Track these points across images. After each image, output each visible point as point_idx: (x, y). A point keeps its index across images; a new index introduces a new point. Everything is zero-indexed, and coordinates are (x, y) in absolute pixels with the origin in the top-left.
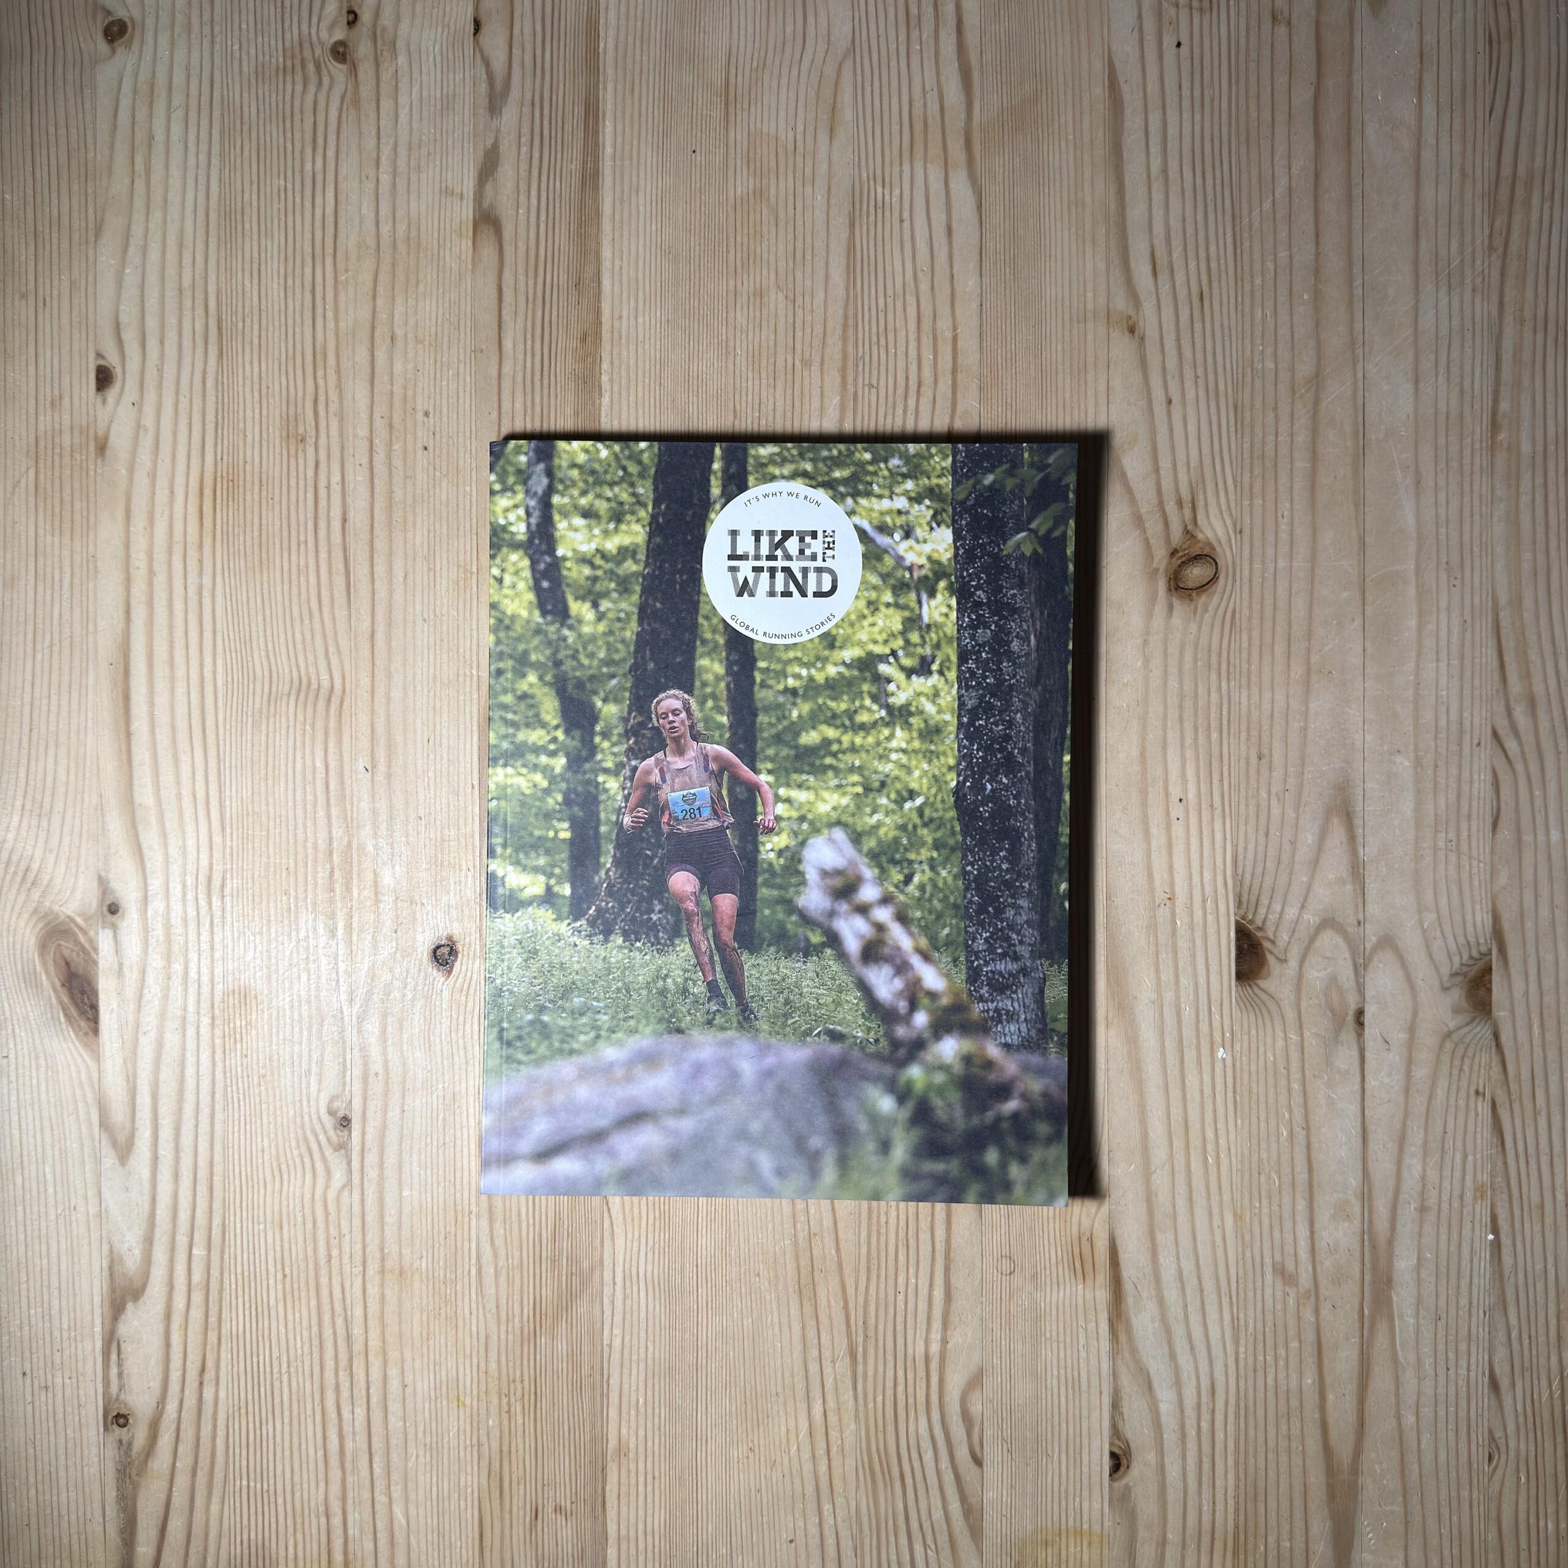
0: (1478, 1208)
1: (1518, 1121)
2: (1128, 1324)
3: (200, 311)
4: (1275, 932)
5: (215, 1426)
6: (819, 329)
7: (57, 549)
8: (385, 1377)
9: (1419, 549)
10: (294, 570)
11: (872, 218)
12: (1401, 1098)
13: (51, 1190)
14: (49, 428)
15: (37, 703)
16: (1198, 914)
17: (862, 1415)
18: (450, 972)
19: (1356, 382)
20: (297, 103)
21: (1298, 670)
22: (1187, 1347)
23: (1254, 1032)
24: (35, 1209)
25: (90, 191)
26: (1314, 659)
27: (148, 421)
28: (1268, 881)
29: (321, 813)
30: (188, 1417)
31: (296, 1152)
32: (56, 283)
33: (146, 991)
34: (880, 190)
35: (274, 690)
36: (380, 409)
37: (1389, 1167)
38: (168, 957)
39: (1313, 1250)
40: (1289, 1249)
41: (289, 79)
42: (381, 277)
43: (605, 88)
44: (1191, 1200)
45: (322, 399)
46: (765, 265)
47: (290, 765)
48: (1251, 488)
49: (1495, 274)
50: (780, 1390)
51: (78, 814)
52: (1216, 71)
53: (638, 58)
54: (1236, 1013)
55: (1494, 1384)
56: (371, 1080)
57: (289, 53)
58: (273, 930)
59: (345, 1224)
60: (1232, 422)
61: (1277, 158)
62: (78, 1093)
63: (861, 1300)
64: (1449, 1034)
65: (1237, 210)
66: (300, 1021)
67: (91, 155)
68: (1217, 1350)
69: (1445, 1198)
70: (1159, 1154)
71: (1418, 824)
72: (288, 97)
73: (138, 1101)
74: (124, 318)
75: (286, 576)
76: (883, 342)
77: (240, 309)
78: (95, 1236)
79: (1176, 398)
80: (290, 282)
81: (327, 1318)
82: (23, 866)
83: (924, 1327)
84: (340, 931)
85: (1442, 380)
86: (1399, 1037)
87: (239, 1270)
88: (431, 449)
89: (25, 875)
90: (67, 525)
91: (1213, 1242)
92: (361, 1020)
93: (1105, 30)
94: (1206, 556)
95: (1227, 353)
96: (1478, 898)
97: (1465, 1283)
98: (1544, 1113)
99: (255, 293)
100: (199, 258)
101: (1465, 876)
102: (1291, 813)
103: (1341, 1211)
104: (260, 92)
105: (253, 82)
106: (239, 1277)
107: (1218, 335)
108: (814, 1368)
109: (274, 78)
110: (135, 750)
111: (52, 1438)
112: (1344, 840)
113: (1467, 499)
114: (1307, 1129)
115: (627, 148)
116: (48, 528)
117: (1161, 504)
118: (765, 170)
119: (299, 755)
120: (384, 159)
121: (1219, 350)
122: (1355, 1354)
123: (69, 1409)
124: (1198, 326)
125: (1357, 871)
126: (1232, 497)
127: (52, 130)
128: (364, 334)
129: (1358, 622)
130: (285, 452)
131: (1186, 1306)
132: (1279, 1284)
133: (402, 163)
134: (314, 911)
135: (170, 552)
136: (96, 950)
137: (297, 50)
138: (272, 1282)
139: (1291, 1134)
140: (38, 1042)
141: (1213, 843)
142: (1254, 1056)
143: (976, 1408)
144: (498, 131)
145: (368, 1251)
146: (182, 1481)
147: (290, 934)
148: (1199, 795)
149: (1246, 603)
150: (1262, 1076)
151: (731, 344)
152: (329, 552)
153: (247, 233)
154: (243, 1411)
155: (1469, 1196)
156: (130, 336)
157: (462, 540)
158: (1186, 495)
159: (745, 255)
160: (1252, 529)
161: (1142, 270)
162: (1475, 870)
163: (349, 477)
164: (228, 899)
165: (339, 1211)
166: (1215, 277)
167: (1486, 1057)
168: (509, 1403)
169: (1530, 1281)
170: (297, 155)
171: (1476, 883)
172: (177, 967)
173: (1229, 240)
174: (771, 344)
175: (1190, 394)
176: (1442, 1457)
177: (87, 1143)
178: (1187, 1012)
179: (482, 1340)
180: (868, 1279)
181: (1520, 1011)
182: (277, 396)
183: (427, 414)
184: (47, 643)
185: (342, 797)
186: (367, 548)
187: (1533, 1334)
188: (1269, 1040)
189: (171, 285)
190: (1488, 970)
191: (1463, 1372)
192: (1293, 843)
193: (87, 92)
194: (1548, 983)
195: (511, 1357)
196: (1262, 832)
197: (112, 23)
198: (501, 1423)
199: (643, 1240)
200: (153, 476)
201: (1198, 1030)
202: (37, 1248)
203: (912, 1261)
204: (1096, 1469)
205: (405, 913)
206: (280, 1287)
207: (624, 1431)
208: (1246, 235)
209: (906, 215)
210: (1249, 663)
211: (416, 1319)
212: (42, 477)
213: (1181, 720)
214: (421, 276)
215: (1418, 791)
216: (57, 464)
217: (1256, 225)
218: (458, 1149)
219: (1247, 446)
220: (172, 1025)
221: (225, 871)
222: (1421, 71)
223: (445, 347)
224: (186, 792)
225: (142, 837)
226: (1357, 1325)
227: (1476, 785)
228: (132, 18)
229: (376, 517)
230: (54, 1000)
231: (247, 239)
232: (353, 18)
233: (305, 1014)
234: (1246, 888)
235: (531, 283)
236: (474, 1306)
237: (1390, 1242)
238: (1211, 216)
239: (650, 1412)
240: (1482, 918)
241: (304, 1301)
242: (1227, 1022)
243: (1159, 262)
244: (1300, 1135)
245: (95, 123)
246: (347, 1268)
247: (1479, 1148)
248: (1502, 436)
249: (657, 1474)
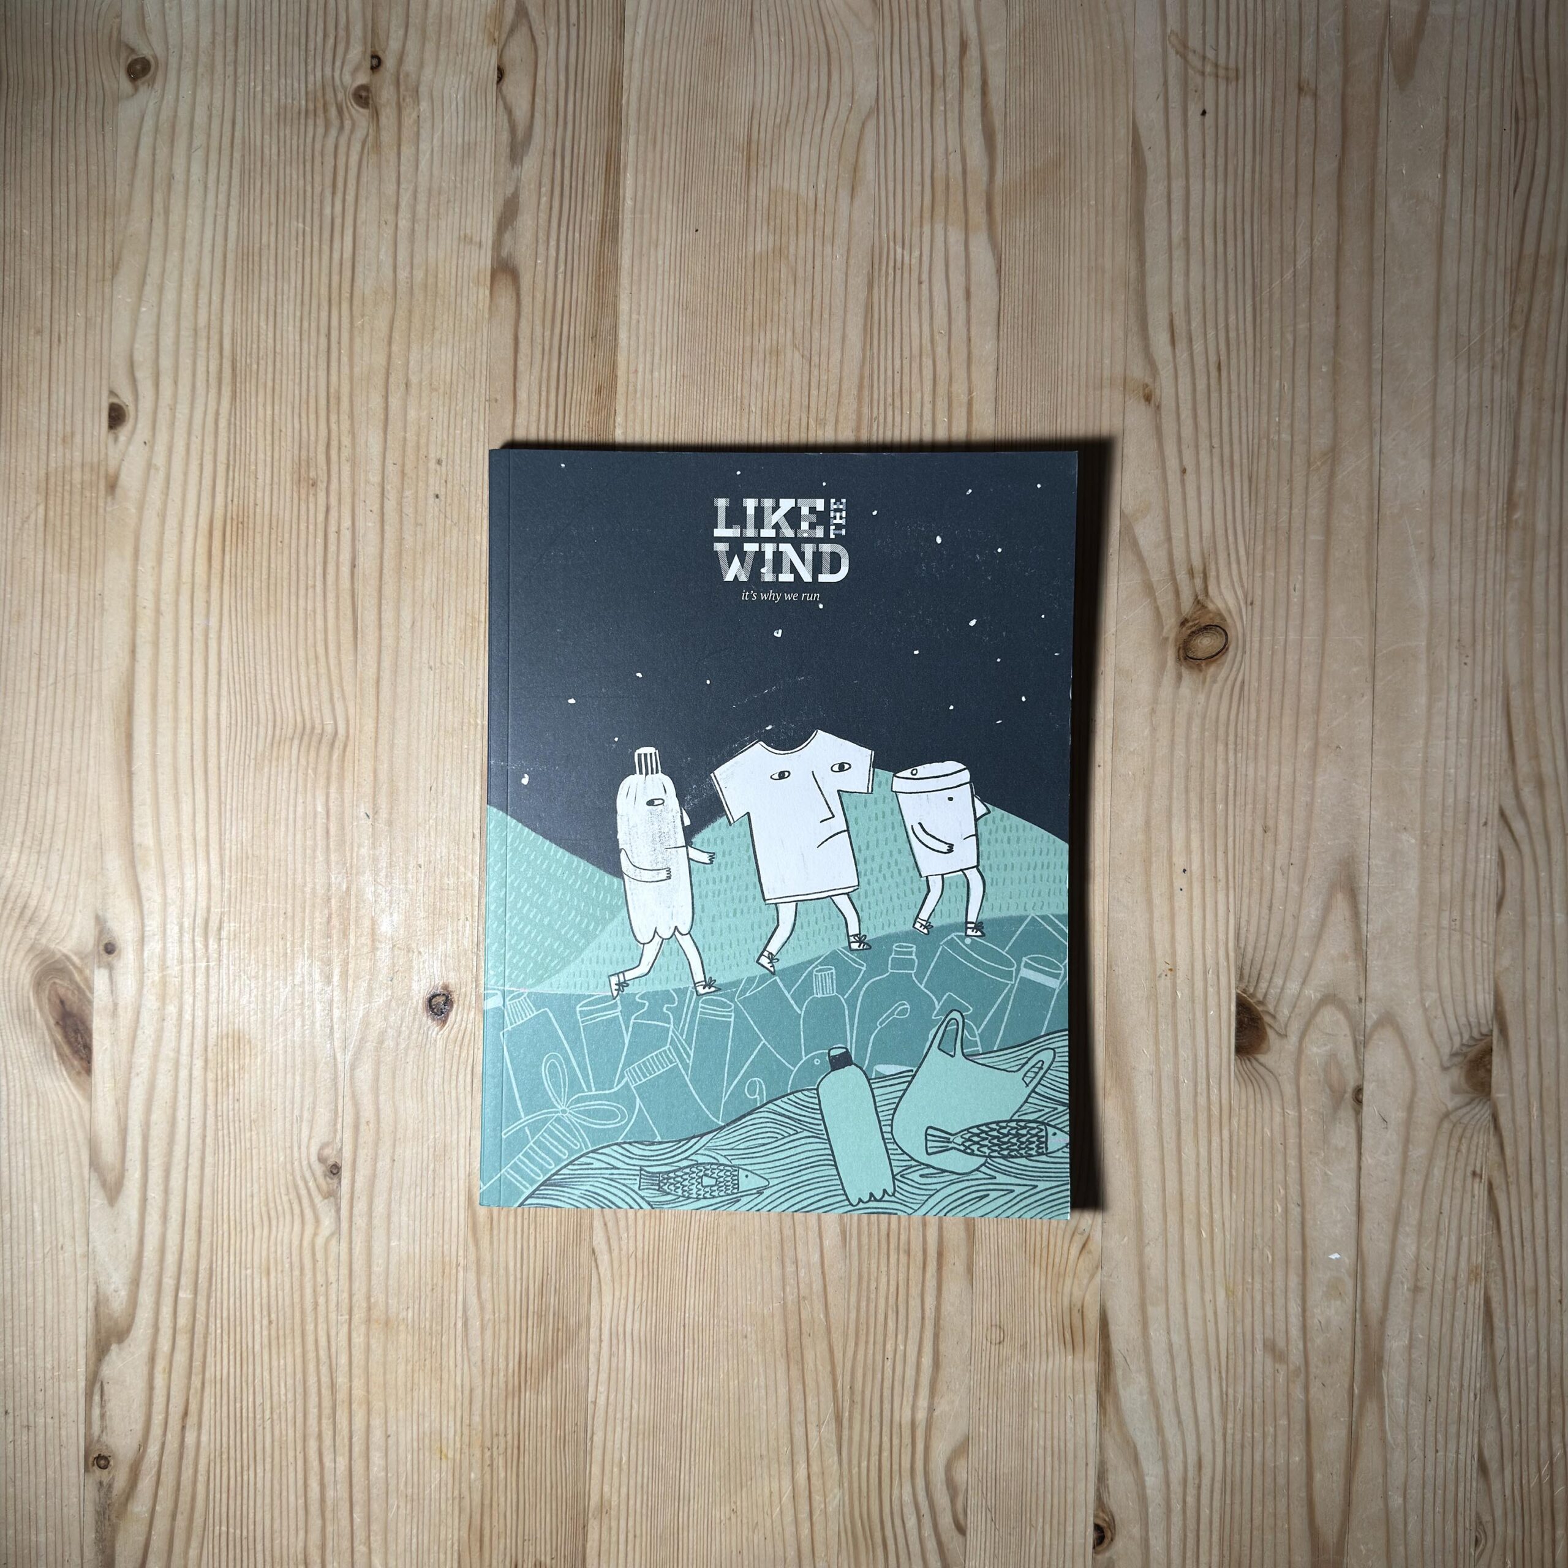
0: (1471, 1289)
1: (1514, 1203)
2: (1116, 1395)
3: (214, 352)
4: (1276, 1007)
5: (196, 1471)
6: (834, 388)
7: (63, 586)
8: (368, 1426)
9: (1431, 625)
10: (301, 612)
11: (891, 279)
12: (1398, 1178)
13: (39, 1229)
14: (60, 464)
15: (39, 740)
16: (1199, 985)
17: (846, 1480)
18: (444, 1022)
19: (1372, 456)
20: (318, 146)
21: (1305, 745)
22: (1175, 1421)
23: (1251, 1106)
24: (22, 1247)
25: (108, 228)
26: (1322, 733)
27: (160, 460)
28: (1271, 955)
29: (320, 857)
30: (169, 1459)
31: (285, 1198)
32: (71, 319)
33: (139, 1032)
34: (899, 250)
35: (278, 732)
36: (392, 456)
37: (1384, 1246)
38: (163, 998)
39: (1304, 1328)
40: (1280, 1325)
41: (311, 122)
42: (397, 324)
43: (627, 141)
44: (1183, 1274)
45: (334, 443)
46: (782, 322)
47: (291, 809)
48: (1264, 559)
49: (1515, 352)
50: (764, 1453)
51: (77, 852)
52: (1240, 142)
53: (661, 111)
54: (1234, 1086)
55: (1483, 1468)
56: (363, 1127)
57: (311, 96)
58: (269, 975)
59: (332, 1272)
60: (1246, 495)
61: (1299, 231)
62: (69, 1132)
63: (849, 1365)
64: (1447, 1115)
65: (1257, 280)
66: (293, 1067)
67: (110, 192)
68: (1205, 1426)
69: (1439, 1279)
70: (1153, 1228)
71: (1422, 902)
72: (309, 140)
73: (129, 1143)
74: (138, 357)
75: (293, 621)
76: (898, 403)
77: (255, 350)
78: (81, 1276)
79: (1190, 468)
80: (306, 324)
81: (311, 1367)
82: (20, 903)
83: (911, 1394)
84: (336, 978)
85: (1459, 457)
86: (1397, 1115)
87: (225, 1315)
88: (442, 498)
89: (22, 913)
90: (74, 563)
91: (1205, 1316)
92: (353, 1067)
93: (1131, 96)
94: (1217, 627)
95: (1244, 424)
96: (1480, 978)
97: (1456, 1364)
98: (1541, 1197)
99: (271, 335)
100: (216, 298)
101: (1468, 956)
102: (1295, 888)
103: (1334, 1290)
104: (282, 134)
105: (275, 125)
106: (225, 1322)
107: (1235, 405)
108: (799, 1432)
109: (296, 121)
110: (136, 789)
111: (32, 1477)
112: (1347, 914)
113: (1481, 576)
114: (1302, 1205)
115: (647, 201)
116: (56, 564)
117: (1172, 573)
118: (785, 228)
119: (300, 800)
120: (403, 204)
121: (1235, 420)
122: (1344, 1433)
123: (50, 1449)
124: (1214, 396)
125: (1360, 948)
126: (1244, 568)
127: (72, 167)
128: (378, 380)
129: (1368, 697)
130: (295, 495)
131: (1175, 1380)
132: (1269, 1361)
133: (421, 208)
134: (311, 956)
135: (178, 592)
136: (91, 990)
137: (319, 94)
138: (257, 1327)
139: (1286, 1210)
140: (30, 1079)
141: (1216, 915)
142: (1251, 1130)
143: (961, 1475)
144: (519, 180)
145: (355, 1299)
146: (161, 1525)
147: (285, 979)
148: (1203, 866)
149: (1255, 674)
150: (1258, 1152)
151: (746, 402)
152: (337, 597)
153: (264, 274)
154: (225, 1456)
155: (1463, 1277)
156: (144, 375)
157: (471, 589)
158: (1197, 563)
159: (763, 312)
160: (1263, 600)
161: (1160, 339)
162: (1478, 951)
163: (360, 523)
164: (224, 942)
165: (326, 1260)
166: (1233, 347)
167: (1484, 1139)
168: (492, 1456)
169: (1522, 1366)
170: (317, 199)
171: (1479, 963)
172: (172, 1009)
173: (1249, 309)
174: (786, 403)
175: (1205, 464)
176: (1429, 1539)
177: (76, 1182)
178: (1186, 1084)
179: (467, 1393)
180: (856, 1344)
181: (1519, 1092)
182: (289, 439)
183: (439, 462)
184: (51, 680)
185: (342, 842)
186: (375, 594)
187: (1524, 1418)
188: (1267, 1115)
189: (186, 324)
190: (1489, 1051)
191: (1452, 1454)
192: (1296, 917)
193: (108, 128)
194: (1549, 1065)
195: (494, 1411)
196: (1265, 904)
197: (135, 61)
198: (483, 1476)
199: (631, 1299)
200: (163, 517)
201: (1195, 1102)
202: (23, 1286)
203: (901, 1328)
204: (1080, 1541)
205: (401, 962)
206: (265, 1333)
207: (606, 1488)
208: (1266, 306)
209: (925, 277)
210: (1257, 735)
211: (401, 1369)
212: (51, 514)
213: (1187, 791)
214: (437, 323)
215: (1424, 871)
216: (67, 501)
217: (1277, 296)
218: (448, 1201)
219: (1260, 518)
220: (164, 1067)
221: (222, 913)
222: (1447, 146)
223: (460, 396)
224: (186, 834)
225: (141, 878)
226: (1346, 1404)
227: (1482, 865)
228: (155, 57)
229: (386, 564)
230: (48, 1039)
231: (264, 282)
232: (376, 63)
233: (298, 1060)
234: (1248, 962)
235: (548, 333)
236: (459, 1358)
237: (1382, 1322)
238: (1231, 285)
239: (633, 1470)
240: (1484, 1000)
241: (289, 1348)
242: (1225, 1095)
243: (1177, 331)
244: (1295, 1211)
245: (115, 161)
246: (333, 1316)
247: (1474, 1228)
248: (1518, 515)
249: (638, 1533)
